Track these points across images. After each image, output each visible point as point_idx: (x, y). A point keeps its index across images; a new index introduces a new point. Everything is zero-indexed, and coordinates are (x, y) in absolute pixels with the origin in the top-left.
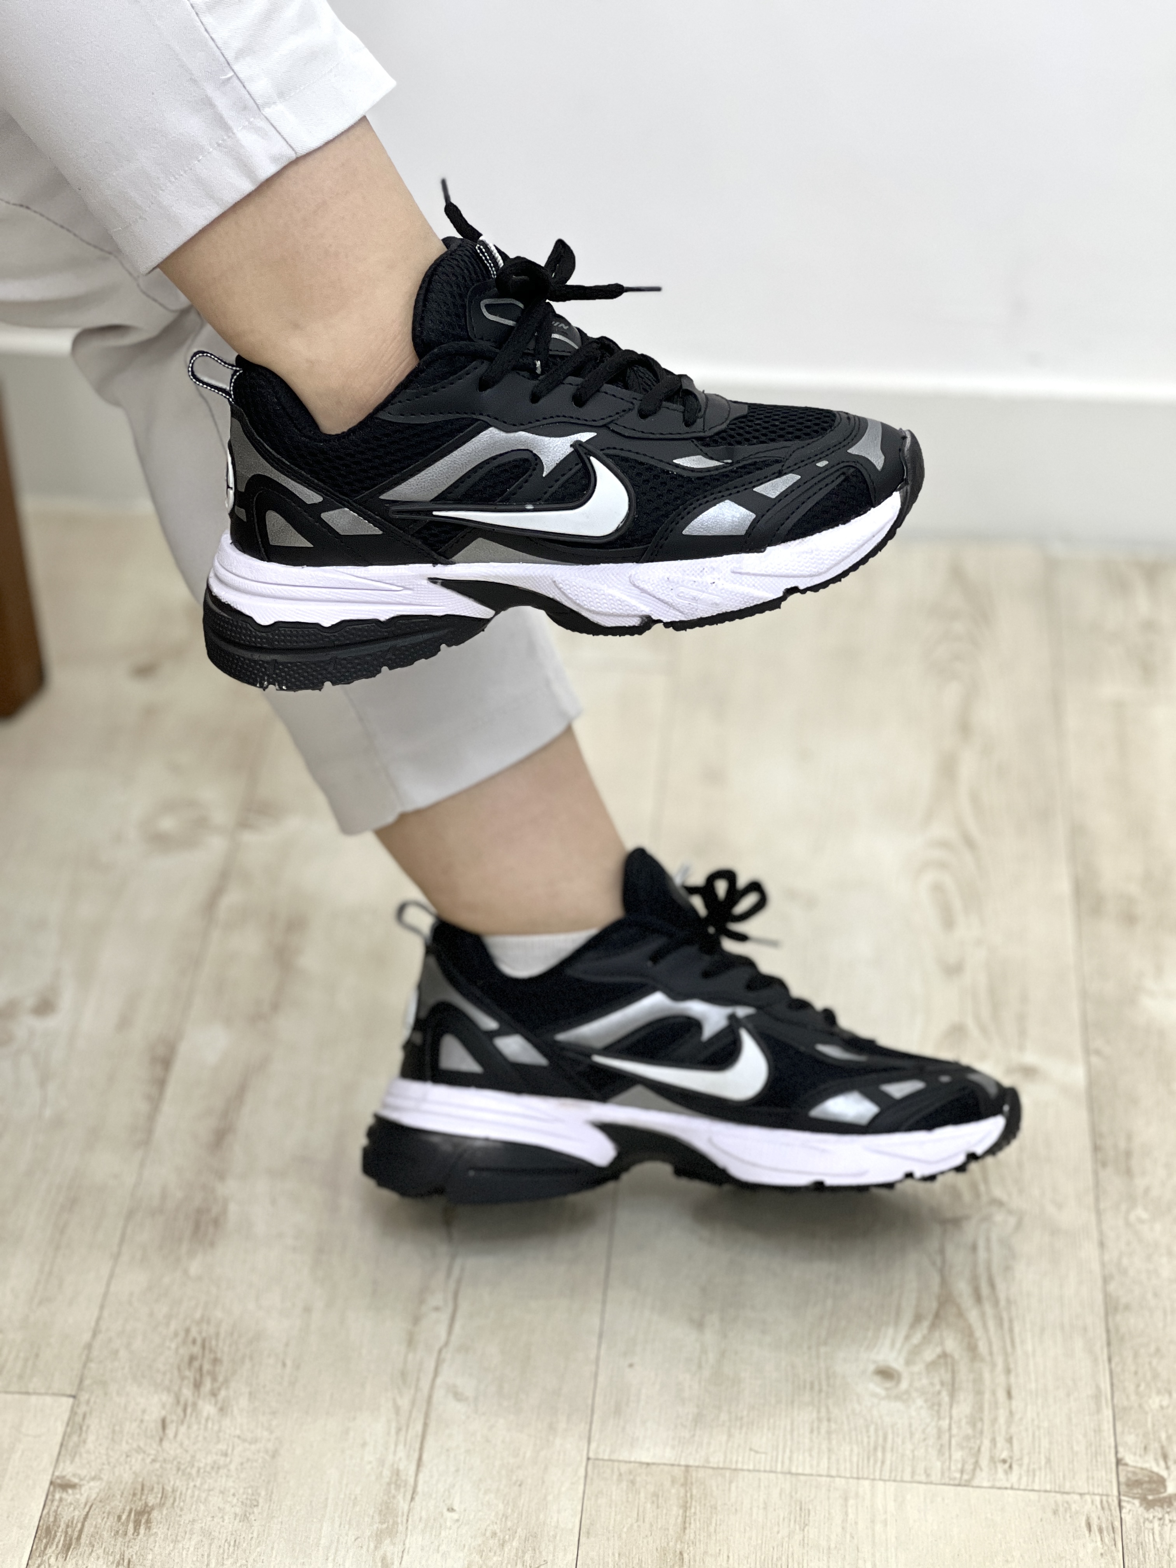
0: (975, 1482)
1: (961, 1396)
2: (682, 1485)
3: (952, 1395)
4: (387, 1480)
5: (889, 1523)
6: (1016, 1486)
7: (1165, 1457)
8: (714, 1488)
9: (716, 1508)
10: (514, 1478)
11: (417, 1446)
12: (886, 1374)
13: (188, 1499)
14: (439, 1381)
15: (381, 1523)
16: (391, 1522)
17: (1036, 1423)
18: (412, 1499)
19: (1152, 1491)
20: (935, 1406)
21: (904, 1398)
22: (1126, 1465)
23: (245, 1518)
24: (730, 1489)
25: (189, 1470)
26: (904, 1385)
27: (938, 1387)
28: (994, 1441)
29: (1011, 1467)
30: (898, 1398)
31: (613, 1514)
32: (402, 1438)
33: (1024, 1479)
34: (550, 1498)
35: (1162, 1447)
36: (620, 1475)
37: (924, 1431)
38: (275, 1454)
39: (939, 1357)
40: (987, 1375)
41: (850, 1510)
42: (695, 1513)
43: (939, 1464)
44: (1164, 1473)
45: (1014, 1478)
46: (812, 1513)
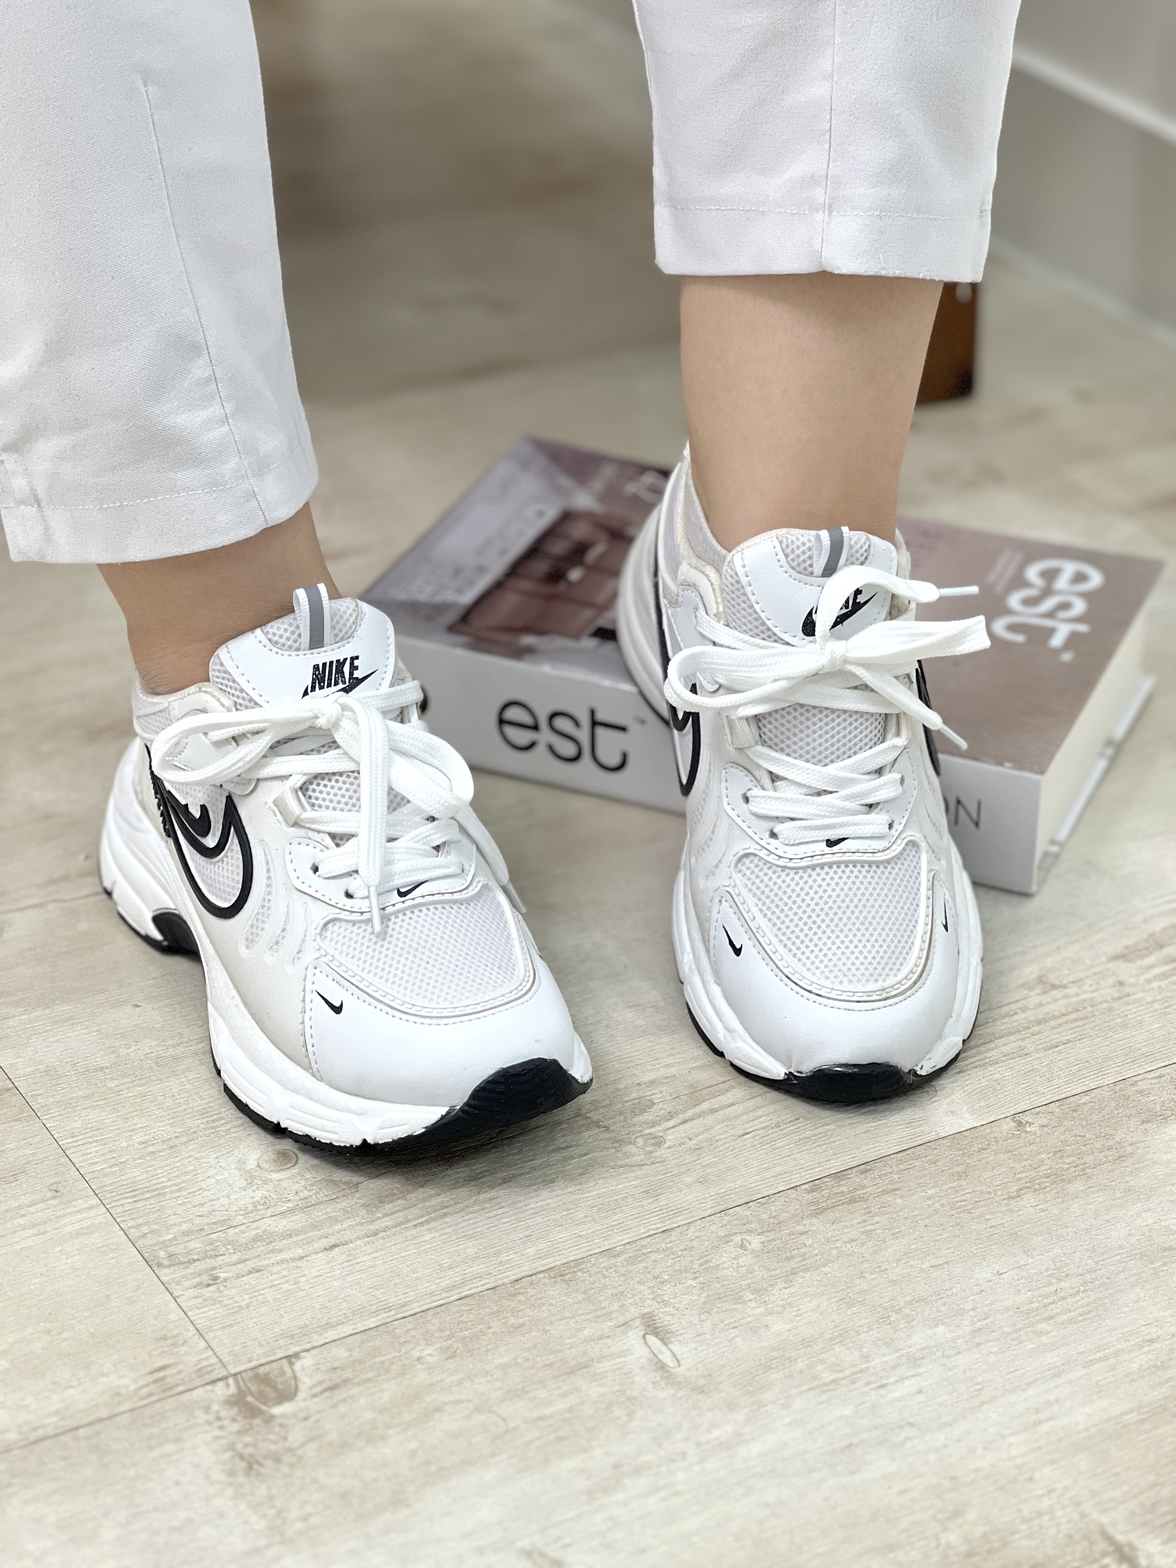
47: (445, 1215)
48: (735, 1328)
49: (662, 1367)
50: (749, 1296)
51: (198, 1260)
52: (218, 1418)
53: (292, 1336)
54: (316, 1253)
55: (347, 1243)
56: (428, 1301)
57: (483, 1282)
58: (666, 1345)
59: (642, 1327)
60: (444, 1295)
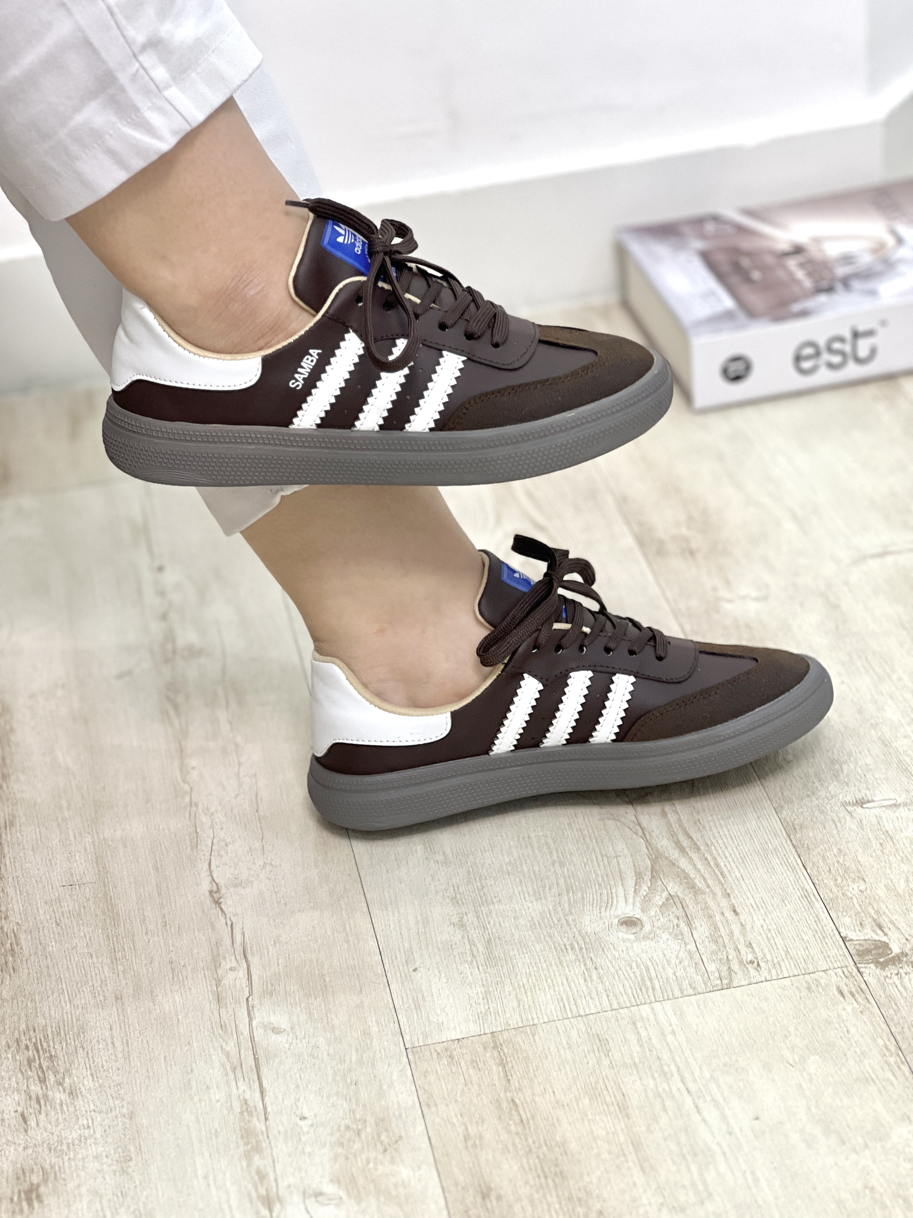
0: (735, 984)
1: (697, 923)
2: (493, 1048)
3: (689, 925)
4: (239, 1110)
5: (676, 1032)
6: (768, 978)
7: (880, 927)
8: (522, 1043)
9: (529, 1058)
10: (349, 1080)
11: (256, 1077)
12: (629, 923)
13: (67, 1170)
14: (254, 1023)
15: (246, 1144)
16: (254, 1142)
17: (765, 927)
18: (266, 1119)
19: (880, 955)
20: (678, 936)
21: (651, 936)
22: (852, 940)
23: (124, 1171)
24: (535, 1041)
25: (59, 1147)
26: (647, 928)
27: (676, 921)
28: (737, 950)
29: (758, 965)
30: (646, 938)
31: (443, 1084)
32: (239, 1075)
33: (773, 972)
34: (385, 1087)
35: (875, 920)
36: (438, 1054)
37: (677, 957)
38: (131, 1116)
39: (667, 900)
40: (711, 903)
41: (641, 1031)
42: (513, 1067)
43: (700, 978)
44: (885, 939)
45: (765, 974)
46: (611, 1041)
47: (717, 865)
48: (865, 776)
49: (895, 805)
50: (837, 767)
51: (729, 968)
52: (897, 974)
53: (823, 937)
54: (739, 919)
55: (734, 907)
56: (805, 882)
57: (792, 858)
58: (873, 801)
59: (856, 807)
60: (801, 874)
